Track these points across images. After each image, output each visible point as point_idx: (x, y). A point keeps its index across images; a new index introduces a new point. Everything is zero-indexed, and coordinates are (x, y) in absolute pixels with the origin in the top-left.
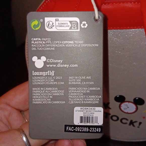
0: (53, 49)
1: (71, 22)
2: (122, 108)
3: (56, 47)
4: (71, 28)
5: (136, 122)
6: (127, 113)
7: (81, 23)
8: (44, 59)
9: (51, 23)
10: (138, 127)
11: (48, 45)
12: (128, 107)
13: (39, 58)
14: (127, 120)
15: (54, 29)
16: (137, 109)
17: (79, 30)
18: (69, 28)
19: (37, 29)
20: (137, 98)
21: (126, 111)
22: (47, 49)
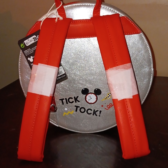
0: (33, 52)
1: (33, 38)
2: (87, 100)
3: (33, 51)
4: (35, 41)
5: (97, 111)
6: (91, 104)
7: (37, 37)
8: (32, 57)
9: (27, 42)
10: (99, 116)
11: (30, 51)
12: (91, 98)
13: (30, 58)
14: (91, 110)
15: (29, 44)
16: (97, 98)
17: (38, 40)
18: (34, 41)
19: (24, 47)
20: (96, 89)
21: (90, 102)
22: (31, 53)
